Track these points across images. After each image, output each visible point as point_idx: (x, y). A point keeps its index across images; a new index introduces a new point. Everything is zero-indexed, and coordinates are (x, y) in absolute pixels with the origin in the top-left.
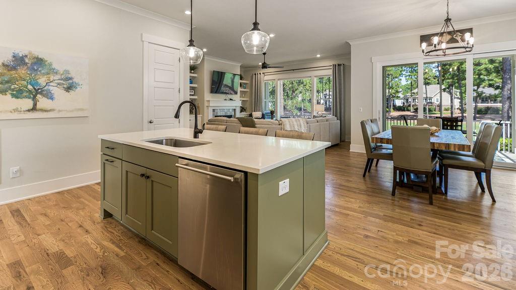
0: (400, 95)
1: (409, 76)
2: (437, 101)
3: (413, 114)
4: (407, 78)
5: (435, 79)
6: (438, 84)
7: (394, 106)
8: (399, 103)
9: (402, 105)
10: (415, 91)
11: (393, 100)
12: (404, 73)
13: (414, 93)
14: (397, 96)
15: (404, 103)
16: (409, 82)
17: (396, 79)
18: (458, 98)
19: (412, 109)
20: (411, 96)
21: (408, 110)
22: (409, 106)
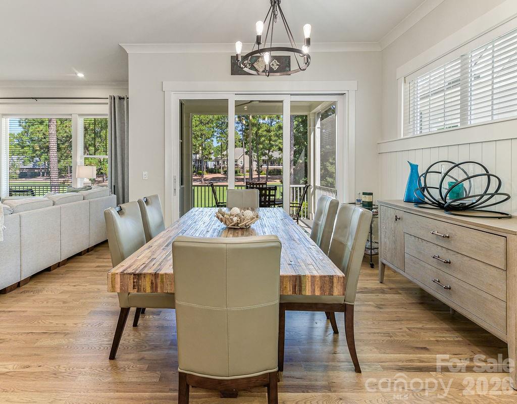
0: (213, 157)
1: (220, 137)
2: (241, 163)
3: (224, 176)
4: (218, 139)
5: (239, 142)
6: (242, 147)
7: (207, 168)
8: (211, 165)
9: (213, 167)
10: (225, 153)
11: (206, 162)
12: (215, 134)
13: (224, 155)
14: (210, 158)
15: (215, 165)
16: (220, 144)
17: (209, 140)
18: (256, 161)
19: (221, 170)
20: (222, 158)
21: (219, 173)
22: (220, 168)
